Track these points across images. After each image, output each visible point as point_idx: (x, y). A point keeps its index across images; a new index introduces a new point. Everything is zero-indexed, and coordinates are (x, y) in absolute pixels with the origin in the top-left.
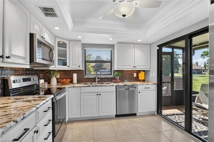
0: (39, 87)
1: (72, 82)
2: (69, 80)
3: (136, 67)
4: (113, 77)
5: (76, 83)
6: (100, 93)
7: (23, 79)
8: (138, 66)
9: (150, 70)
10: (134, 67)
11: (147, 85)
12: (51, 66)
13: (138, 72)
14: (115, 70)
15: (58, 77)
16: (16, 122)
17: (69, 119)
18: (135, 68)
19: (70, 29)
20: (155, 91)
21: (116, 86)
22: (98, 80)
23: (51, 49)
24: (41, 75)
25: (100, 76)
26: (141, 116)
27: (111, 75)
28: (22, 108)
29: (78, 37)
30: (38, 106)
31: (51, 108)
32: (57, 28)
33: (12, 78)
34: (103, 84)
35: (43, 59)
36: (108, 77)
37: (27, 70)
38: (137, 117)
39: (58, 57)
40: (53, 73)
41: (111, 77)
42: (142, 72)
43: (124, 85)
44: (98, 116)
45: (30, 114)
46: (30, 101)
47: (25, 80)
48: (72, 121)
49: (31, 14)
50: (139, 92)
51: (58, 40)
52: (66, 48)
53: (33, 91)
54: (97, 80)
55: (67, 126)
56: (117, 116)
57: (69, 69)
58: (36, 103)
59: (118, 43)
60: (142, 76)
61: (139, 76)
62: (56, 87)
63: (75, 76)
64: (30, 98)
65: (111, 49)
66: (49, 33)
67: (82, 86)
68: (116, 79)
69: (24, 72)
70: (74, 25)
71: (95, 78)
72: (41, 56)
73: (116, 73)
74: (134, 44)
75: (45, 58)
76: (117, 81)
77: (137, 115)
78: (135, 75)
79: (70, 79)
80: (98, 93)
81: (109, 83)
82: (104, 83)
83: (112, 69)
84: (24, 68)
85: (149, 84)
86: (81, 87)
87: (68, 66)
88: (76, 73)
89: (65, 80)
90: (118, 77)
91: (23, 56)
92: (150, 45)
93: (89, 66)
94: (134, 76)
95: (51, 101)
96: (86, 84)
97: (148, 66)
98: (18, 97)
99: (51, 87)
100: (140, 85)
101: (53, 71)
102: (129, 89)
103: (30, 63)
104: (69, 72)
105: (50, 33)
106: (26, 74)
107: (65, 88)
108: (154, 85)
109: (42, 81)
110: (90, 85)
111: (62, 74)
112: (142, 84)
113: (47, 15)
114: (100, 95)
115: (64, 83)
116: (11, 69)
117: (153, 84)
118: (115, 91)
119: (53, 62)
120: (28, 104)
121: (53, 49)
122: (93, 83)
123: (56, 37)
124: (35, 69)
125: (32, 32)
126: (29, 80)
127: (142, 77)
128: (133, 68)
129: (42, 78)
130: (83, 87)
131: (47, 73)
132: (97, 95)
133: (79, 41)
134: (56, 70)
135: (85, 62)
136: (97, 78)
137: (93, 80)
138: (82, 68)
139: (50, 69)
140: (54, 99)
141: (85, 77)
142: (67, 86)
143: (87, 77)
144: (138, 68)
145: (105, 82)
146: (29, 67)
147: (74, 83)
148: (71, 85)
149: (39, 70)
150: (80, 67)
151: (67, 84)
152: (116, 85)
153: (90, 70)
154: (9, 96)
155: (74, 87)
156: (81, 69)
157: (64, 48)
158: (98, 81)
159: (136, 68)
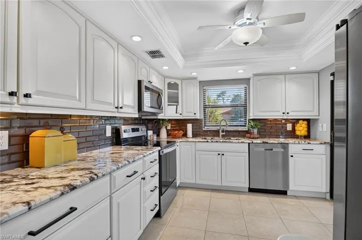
0: (147, 139)
1: (185, 135)
2: (181, 132)
3: (288, 113)
4: (247, 130)
5: (191, 137)
6: (222, 153)
7: (132, 129)
8: (292, 111)
9: (318, 119)
10: (284, 113)
11: (309, 145)
12: (160, 115)
13: (295, 122)
14: (251, 118)
15: (169, 128)
16: (129, 162)
17: (181, 183)
18: (287, 115)
19: (181, 66)
20: (325, 156)
21: (249, 144)
22: (223, 134)
23: (159, 95)
24: (150, 126)
25: (225, 128)
26: (296, 197)
27: (245, 126)
28: (133, 154)
29: (193, 74)
30: (145, 154)
31: (158, 174)
32: (166, 68)
33: (123, 128)
34: (230, 139)
35: (151, 107)
36: (240, 130)
37: (135, 119)
38: (288, 197)
39: (168, 102)
40: (163, 123)
41: (244, 130)
42: (301, 122)
43: (263, 143)
44: (220, 186)
45: (138, 159)
46: (138, 150)
47: (134, 130)
48: (184, 187)
49: (139, 60)
50: (292, 156)
51: (168, 80)
52: (178, 89)
53: (142, 143)
54: (221, 134)
55: (178, 192)
56: (251, 190)
57: (181, 118)
58: (143, 152)
59: (255, 75)
60: (301, 129)
61: (296, 128)
62: (166, 140)
63: (190, 127)
64: (139, 148)
65: (246, 86)
66: (157, 74)
67: (197, 140)
68: (250, 133)
69: (133, 122)
70: (186, 61)
71: (218, 131)
72: (149, 104)
73: (252, 124)
74: (285, 74)
75: (154, 106)
76: (252, 136)
77: (288, 194)
78: (289, 127)
79: (183, 131)
80: (220, 153)
81: (240, 138)
82: (232, 138)
83: (246, 117)
84: (132, 118)
85: (311, 142)
86: (196, 142)
87: (181, 114)
88: (191, 123)
89: (176, 132)
90: (256, 131)
91: (132, 105)
92: (318, 73)
93: (216, 113)
94: (288, 129)
95: (157, 153)
96: (205, 139)
97: (313, 111)
98: (129, 147)
99: (161, 140)
100: (292, 143)
101: (163, 120)
102: (272, 150)
103: (139, 111)
104: (183, 122)
105: (159, 73)
106: (135, 124)
107: (175, 142)
108: (325, 145)
109: (150, 133)
110: (209, 140)
111: (174, 124)
112: (297, 142)
113: (154, 57)
114: (223, 155)
115: (175, 136)
116: (121, 118)
117: (321, 144)
118: (248, 152)
119: (162, 109)
120: (137, 152)
121: (162, 94)
122: (215, 138)
123: (165, 77)
124: (143, 118)
125: (140, 79)
126: (137, 130)
127: (301, 131)
128: (282, 115)
129: (151, 128)
130: (198, 142)
131: (156, 122)
132: (219, 154)
133: (195, 78)
134: (166, 119)
135: (204, 108)
136: (221, 131)
137: (216, 133)
138: (200, 117)
139: (159, 117)
140: (161, 152)
141: (204, 129)
142: (178, 140)
143: (206, 129)
144: (293, 115)
145: (234, 137)
146: (137, 116)
147: (188, 136)
148: (184, 139)
149: (147, 119)
150: (196, 115)
151: (179, 138)
152: (249, 142)
153: (218, 120)
154: (121, 145)
155: (187, 142)
156: (198, 118)
157: (175, 90)
158: (223, 136)
159: (289, 115)
